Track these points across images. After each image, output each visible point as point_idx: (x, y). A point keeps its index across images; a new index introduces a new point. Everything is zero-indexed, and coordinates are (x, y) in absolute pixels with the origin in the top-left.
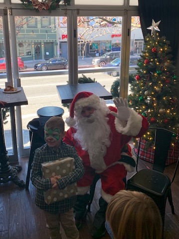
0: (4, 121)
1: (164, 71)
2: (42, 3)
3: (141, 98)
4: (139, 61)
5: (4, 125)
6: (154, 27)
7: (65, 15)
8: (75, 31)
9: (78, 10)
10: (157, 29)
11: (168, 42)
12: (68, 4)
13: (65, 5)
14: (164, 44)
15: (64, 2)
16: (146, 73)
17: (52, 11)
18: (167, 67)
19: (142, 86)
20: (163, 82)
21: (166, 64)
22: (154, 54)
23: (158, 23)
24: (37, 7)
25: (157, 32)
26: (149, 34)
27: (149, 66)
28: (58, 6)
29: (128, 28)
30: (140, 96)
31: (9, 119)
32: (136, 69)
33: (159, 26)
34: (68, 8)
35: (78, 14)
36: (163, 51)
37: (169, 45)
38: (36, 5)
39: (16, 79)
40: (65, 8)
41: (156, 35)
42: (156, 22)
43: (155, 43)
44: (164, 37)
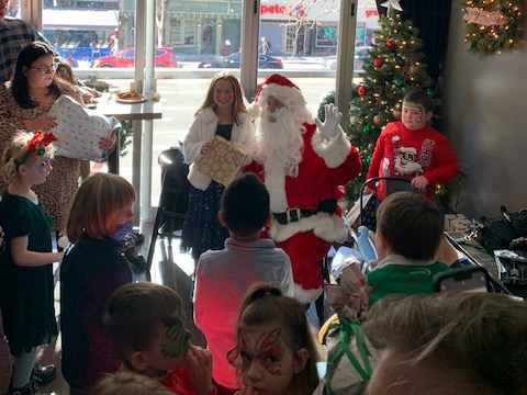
0: (122, 152)
1: (409, 82)
3: (367, 128)
4: (366, 61)
5: (120, 158)
6: (393, 3)
10: (397, 7)
11: (416, 31)
14: (411, 32)
16: (377, 83)
18: (415, 75)
19: (369, 107)
21: (412, 69)
22: (393, 49)
25: (399, 12)
27: (383, 72)
29: (351, 3)
30: (365, 124)
31: (130, 149)
32: (361, 74)
33: (401, 2)
36: (408, 46)
37: (418, 37)
39: (150, 79)
41: (394, 17)
43: (392, 32)
44: (409, 22)
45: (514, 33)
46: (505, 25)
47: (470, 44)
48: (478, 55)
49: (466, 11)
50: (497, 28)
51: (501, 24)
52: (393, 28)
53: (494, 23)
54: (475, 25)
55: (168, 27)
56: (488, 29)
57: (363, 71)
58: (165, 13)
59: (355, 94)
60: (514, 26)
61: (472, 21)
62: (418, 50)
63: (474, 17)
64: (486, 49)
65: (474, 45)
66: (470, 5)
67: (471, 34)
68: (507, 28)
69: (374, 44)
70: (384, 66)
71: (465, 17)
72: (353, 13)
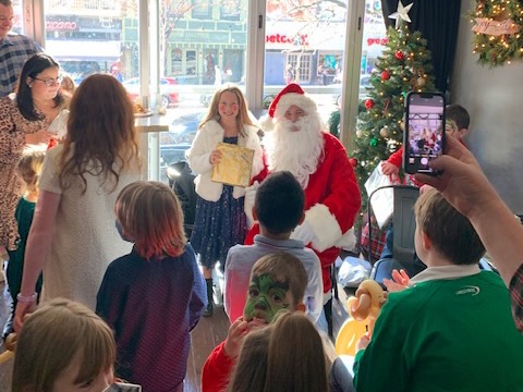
3: (373, 141)
4: (374, 75)
6: (402, 14)
8: (261, 17)
10: (406, 18)
11: (424, 42)
14: (419, 44)
16: (384, 96)
18: (422, 87)
19: (375, 120)
21: (420, 81)
22: (401, 61)
23: (409, 7)
25: (405, 23)
26: (390, 27)
27: (390, 85)
29: (359, 16)
30: (371, 136)
32: (367, 89)
36: (415, 58)
37: (426, 48)
41: (403, 29)
42: (404, 6)
43: (401, 44)
44: (417, 33)
46: (516, 34)
47: (478, 56)
48: (487, 66)
49: (475, 22)
50: (507, 37)
51: (512, 32)
52: (401, 40)
53: (505, 32)
54: (484, 35)
56: (498, 40)
59: (361, 109)
61: (482, 31)
62: (426, 62)
63: (483, 27)
64: (496, 60)
65: (483, 57)
66: (479, 16)
67: (480, 44)
68: (518, 36)
69: (382, 56)
70: (392, 78)
71: (474, 28)
72: (360, 27)
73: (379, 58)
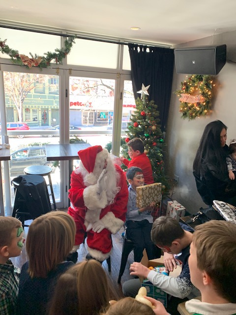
1: (152, 135)
2: (31, 59)
4: (129, 124)
6: (144, 91)
7: (57, 73)
8: (67, 90)
9: (70, 70)
10: (146, 93)
11: (156, 106)
12: (60, 63)
13: (57, 64)
15: (56, 61)
16: (135, 136)
17: (44, 69)
18: (155, 131)
20: (151, 144)
21: (153, 128)
22: (144, 117)
23: (148, 87)
24: (26, 64)
25: (146, 96)
26: (138, 98)
27: (138, 130)
28: (49, 64)
29: (121, 92)
32: (126, 132)
33: (148, 90)
34: (61, 67)
35: (70, 74)
36: (151, 115)
37: (157, 110)
38: (25, 61)
39: (4, 136)
40: (57, 66)
41: (145, 99)
42: (146, 86)
43: (144, 107)
44: (152, 101)
45: (207, 107)
46: (203, 102)
47: (182, 114)
48: (187, 119)
49: (181, 96)
50: (198, 104)
51: (201, 102)
52: (144, 105)
53: (198, 101)
54: (186, 103)
55: (24, 113)
56: (193, 106)
57: (127, 130)
58: (22, 106)
59: (123, 142)
60: (208, 103)
61: (185, 101)
62: (156, 117)
63: (185, 99)
64: (192, 116)
65: (185, 114)
66: (183, 93)
67: (184, 108)
68: (204, 104)
69: (134, 114)
70: (140, 126)
71: (180, 99)
72: (121, 98)
73: (132, 115)
